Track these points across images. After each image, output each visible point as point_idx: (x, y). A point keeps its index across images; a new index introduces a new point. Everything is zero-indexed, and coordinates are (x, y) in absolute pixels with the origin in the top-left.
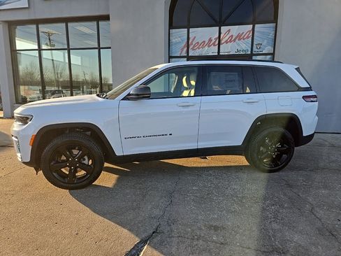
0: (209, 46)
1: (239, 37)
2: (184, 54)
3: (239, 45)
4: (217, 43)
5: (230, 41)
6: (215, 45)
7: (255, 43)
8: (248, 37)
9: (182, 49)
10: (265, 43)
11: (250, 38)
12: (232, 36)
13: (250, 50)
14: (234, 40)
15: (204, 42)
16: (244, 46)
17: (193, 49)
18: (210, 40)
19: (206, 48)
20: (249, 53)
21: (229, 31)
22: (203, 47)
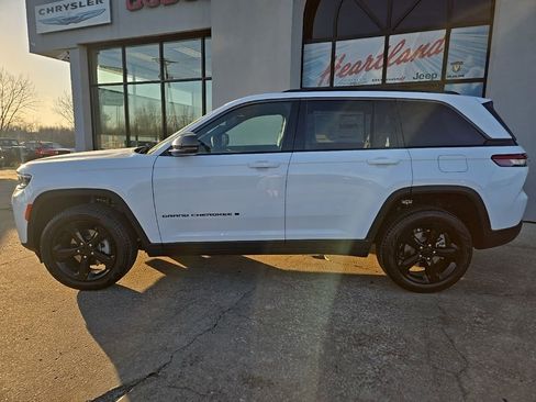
0: (367, 70)
1: (422, 52)
3: (419, 65)
4: (381, 63)
5: (405, 60)
6: (377, 68)
7: (449, 61)
8: (437, 52)
9: (323, 76)
10: (469, 60)
11: (442, 54)
12: (408, 51)
13: (440, 73)
14: (413, 58)
15: (359, 63)
16: (430, 68)
17: (340, 75)
18: (370, 59)
19: (364, 72)
20: (439, 78)
21: (403, 42)
22: (357, 72)
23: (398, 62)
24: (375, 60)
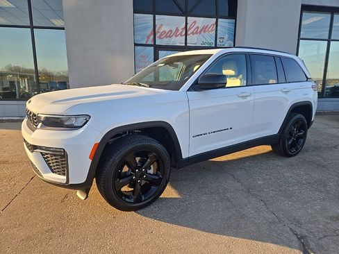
0: (176, 36)
1: (204, 29)
2: (150, 42)
3: (204, 36)
4: (184, 33)
5: (197, 33)
6: (182, 36)
7: (218, 37)
8: (212, 31)
9: (148, 37)
10: (226, 37)
11: (214, 32)
12: (198, 28)
13: (214, 42)
14: (200, 32)
16: (209, 39)
17: (160, 38)
18: (177, 30)
20: (214, 45)
21: (195, 22)
22: (170, 37)
23: (193, 33)
24: (180, 31)
